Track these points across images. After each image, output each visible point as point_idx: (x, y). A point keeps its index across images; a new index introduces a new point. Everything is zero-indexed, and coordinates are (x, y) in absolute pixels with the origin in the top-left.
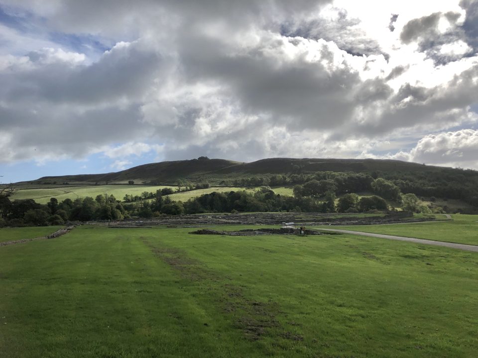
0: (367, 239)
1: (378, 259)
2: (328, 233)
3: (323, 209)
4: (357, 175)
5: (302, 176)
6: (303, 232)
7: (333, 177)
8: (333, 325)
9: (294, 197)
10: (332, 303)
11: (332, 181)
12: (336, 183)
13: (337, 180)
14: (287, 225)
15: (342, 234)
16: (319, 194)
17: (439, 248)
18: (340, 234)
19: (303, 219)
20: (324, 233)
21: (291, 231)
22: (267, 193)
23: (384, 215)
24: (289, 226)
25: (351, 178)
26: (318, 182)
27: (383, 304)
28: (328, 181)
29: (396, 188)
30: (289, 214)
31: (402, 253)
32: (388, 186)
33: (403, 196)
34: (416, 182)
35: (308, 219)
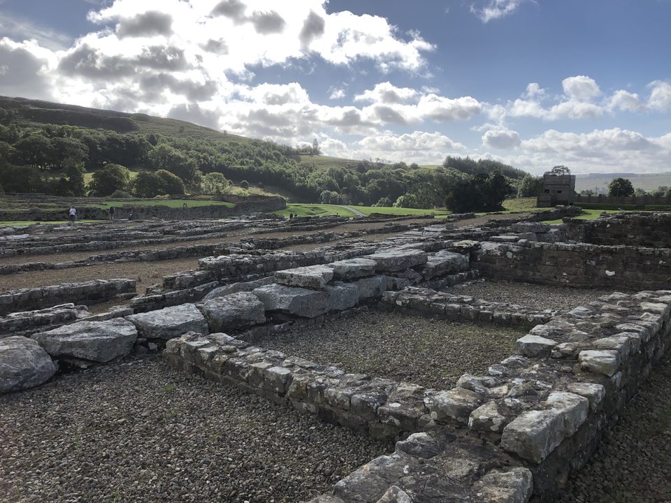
3: (60, 190)
4: (124, 136)
5: (12, 128)
7: (78, 135)
11: (76, 141)
12: (85, 146)
13: (87, 141)
16: (49, 164)
25: (113, 141)
26: (48, 140)
28: (66, 140)
29: (191, 162)
32: (179, 159)
33: (204, 177)
34: (219, 157)
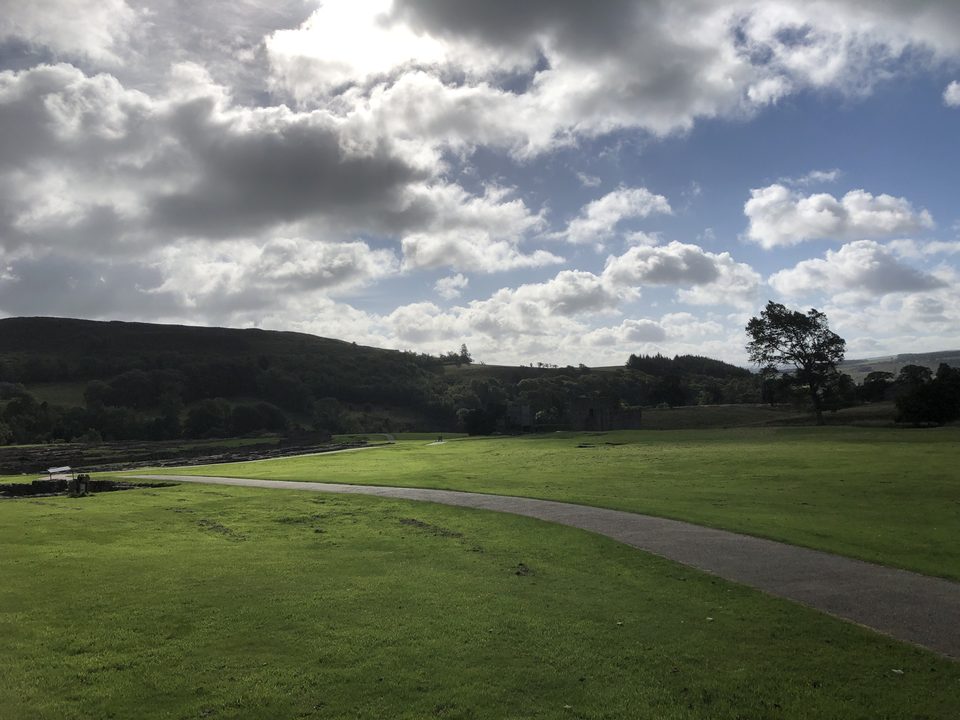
0: (227, 490)
1: (226, 531)
2: (146, 485)
3: (155, 433)
6: (83, 487)
7: (178, 363)
8: (32, 704)
9: (84, 407)
10: (61, 649)
11: (175, 373)
12: (184, 377)
13: (187, 371)
14: (51, 474)
15: (179, 483)
17: (349, 497)
18: (174, 485)
19: (103, 457)
20: (140, 485)
21: (58, 487)
22: (14, 399)
23: (277, 440)
24: (60, 474)
25: (216, 367)
26: (145, 373)
27: (184, 628)
29: (303, 388)
30: (70, 448)
31: (277, 515)
32: (290, 384)
34: (340, 377)
35: (115, 456)
